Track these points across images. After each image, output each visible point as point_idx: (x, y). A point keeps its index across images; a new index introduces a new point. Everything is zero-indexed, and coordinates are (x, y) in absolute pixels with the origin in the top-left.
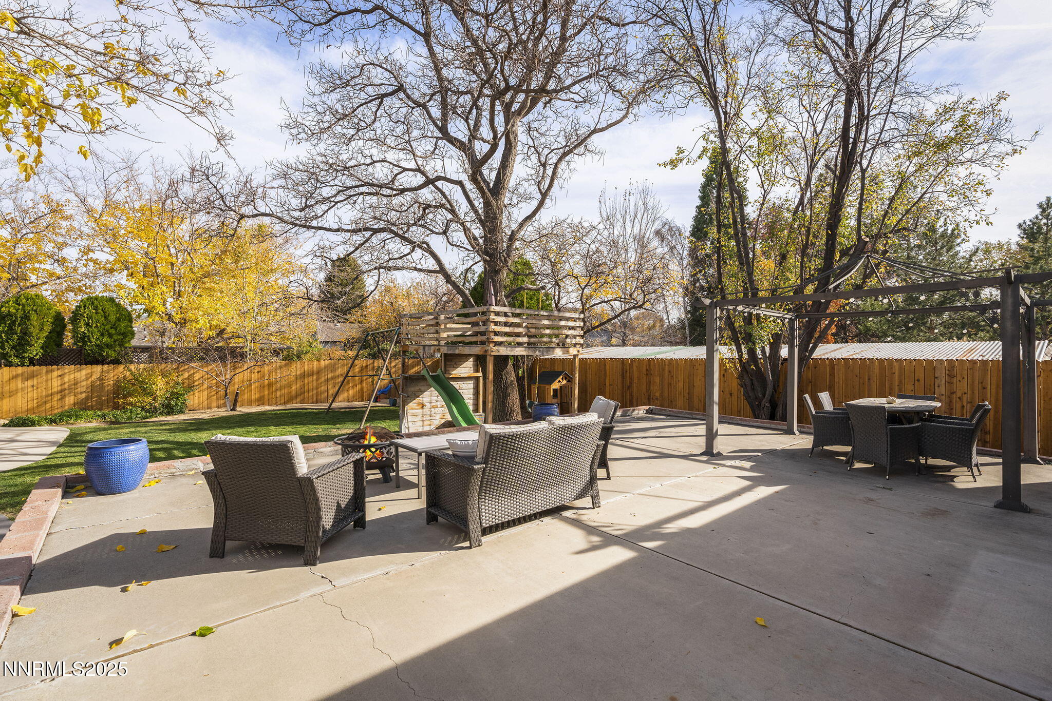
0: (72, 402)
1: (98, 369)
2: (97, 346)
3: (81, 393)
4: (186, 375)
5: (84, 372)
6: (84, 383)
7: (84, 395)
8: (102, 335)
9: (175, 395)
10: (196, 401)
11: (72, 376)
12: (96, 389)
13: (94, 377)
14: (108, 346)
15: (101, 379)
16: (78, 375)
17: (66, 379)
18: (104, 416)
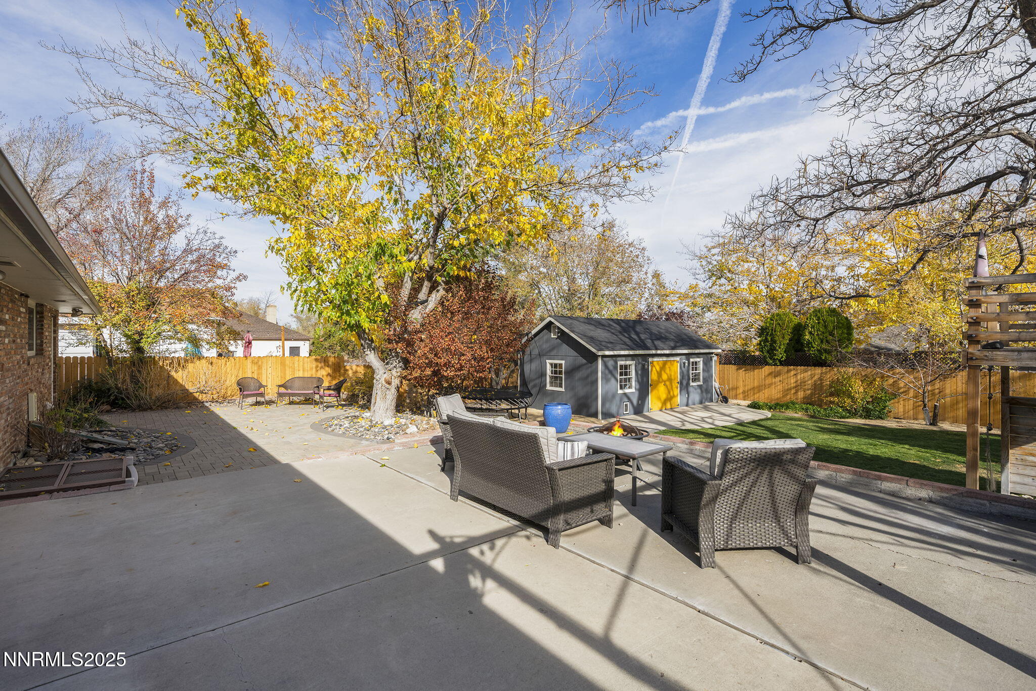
0: (802, 396)
1: (818, 371)
2: (818, 350)
3: (808, 390)
4: (891, 381)
5: (809, 373)
6: (810, 382)
7: (809, 392)
8: (822, 342)
9: (875, 400)
10: (901, 410)
11: (802, 375)
12: (818, 387)
13: (816, 377)
14: (825, 351)
15: (821, 379)
16: (806, 374)
17: (799, 377)
18: (806, 410)
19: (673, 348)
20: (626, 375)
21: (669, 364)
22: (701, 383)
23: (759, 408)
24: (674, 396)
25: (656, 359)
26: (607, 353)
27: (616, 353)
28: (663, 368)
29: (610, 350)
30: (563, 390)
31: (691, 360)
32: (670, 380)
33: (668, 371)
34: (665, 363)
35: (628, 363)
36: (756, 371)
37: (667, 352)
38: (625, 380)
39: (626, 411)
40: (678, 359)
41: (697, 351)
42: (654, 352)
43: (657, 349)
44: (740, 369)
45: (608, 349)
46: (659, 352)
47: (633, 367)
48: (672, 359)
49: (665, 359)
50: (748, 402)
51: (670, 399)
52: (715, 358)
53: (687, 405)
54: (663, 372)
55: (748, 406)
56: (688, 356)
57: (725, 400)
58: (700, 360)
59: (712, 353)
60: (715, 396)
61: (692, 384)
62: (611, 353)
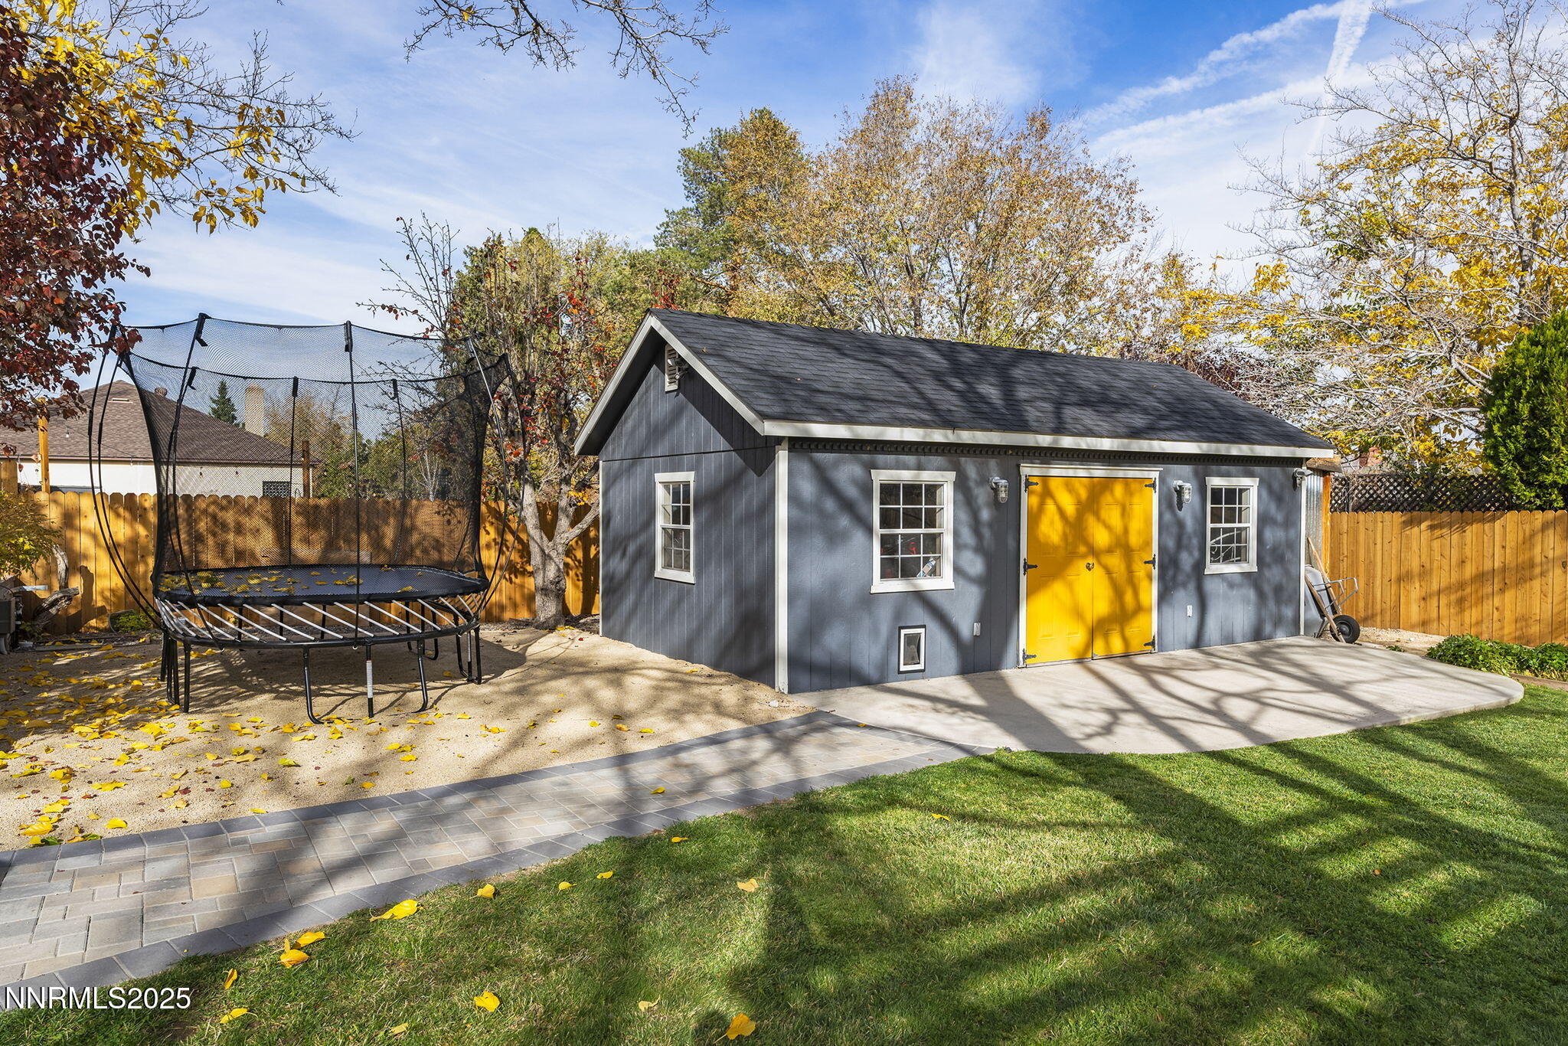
19: (1135, 433)
20: (912, 520)
21: (1119, 490)
22: (1251, 566)
23: (1474, 665)
24: (1139, 609)
25: (1057, 470)
26: (820, 430)
27: (867, 432)
28: (1090, 505)
29: (833, 421)
30: (689, 577)
31: (1215, 482)
32: (1122, 546)
33: (1113, 516)
34: (1099, 489)
35: (927, 477)
36: (1472, 531)
37: (1106, 444)
38: (911, 543)
39: (913, 658)
40: (1153, 473)
41: (1235, 450)
42: (1045, 440)
43: (1059, 430)
44: (1410, 523)
45: (831, 416)
46: (1067, 442)
47: (947, 495)
48: (1133, 472)
49: (1099, 471)
50: (1434, 640)
51: (1122, 616)
52: (1313, 483)
53: (1198, 644)
54: (1091, 520)
55: (1432, 655)
56: (1203, 463)
57: (1349, 630)
58: (1250, 485)
59: (1299, 462)
60: (1308, 613)
61: (1212, 568)
62: (840, 431)
